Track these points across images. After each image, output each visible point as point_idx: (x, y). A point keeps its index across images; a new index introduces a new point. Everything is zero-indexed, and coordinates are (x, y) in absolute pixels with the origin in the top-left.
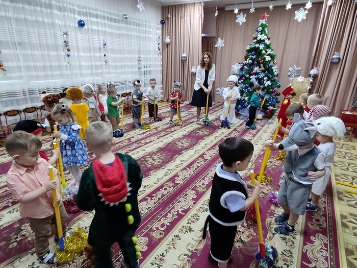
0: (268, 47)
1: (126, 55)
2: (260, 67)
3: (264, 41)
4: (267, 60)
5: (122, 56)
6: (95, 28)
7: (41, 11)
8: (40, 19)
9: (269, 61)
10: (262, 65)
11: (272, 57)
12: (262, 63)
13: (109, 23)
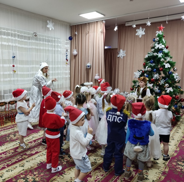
0: (166, 55)
2: (160, 74)
3: (162, 49)
4: (166, 67)
9: (169, 68)
10: (162, 72)
11: (172, 64)
12: (162, 70)
13: (19, 39)
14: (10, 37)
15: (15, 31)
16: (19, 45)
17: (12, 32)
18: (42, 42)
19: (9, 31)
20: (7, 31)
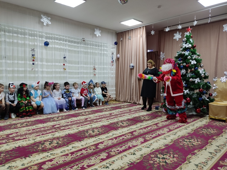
0: (193, 53)
1: (82, 65)
5: (79, 65)
6: (57, 46)
7: (17, 36)
8: (16, 41)
9: (195, 65)
11: (198, 61)
12: (188, 66)
13: (70, 44)
14: (61, 42)
15: (66, 37)
16: (70, 48)
17: (64, 38)
18: (89, 46)
19: (61, 37)
20: (59, 37)
